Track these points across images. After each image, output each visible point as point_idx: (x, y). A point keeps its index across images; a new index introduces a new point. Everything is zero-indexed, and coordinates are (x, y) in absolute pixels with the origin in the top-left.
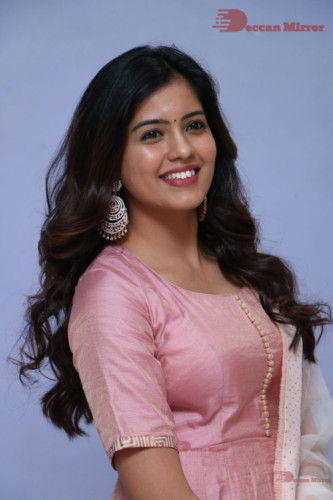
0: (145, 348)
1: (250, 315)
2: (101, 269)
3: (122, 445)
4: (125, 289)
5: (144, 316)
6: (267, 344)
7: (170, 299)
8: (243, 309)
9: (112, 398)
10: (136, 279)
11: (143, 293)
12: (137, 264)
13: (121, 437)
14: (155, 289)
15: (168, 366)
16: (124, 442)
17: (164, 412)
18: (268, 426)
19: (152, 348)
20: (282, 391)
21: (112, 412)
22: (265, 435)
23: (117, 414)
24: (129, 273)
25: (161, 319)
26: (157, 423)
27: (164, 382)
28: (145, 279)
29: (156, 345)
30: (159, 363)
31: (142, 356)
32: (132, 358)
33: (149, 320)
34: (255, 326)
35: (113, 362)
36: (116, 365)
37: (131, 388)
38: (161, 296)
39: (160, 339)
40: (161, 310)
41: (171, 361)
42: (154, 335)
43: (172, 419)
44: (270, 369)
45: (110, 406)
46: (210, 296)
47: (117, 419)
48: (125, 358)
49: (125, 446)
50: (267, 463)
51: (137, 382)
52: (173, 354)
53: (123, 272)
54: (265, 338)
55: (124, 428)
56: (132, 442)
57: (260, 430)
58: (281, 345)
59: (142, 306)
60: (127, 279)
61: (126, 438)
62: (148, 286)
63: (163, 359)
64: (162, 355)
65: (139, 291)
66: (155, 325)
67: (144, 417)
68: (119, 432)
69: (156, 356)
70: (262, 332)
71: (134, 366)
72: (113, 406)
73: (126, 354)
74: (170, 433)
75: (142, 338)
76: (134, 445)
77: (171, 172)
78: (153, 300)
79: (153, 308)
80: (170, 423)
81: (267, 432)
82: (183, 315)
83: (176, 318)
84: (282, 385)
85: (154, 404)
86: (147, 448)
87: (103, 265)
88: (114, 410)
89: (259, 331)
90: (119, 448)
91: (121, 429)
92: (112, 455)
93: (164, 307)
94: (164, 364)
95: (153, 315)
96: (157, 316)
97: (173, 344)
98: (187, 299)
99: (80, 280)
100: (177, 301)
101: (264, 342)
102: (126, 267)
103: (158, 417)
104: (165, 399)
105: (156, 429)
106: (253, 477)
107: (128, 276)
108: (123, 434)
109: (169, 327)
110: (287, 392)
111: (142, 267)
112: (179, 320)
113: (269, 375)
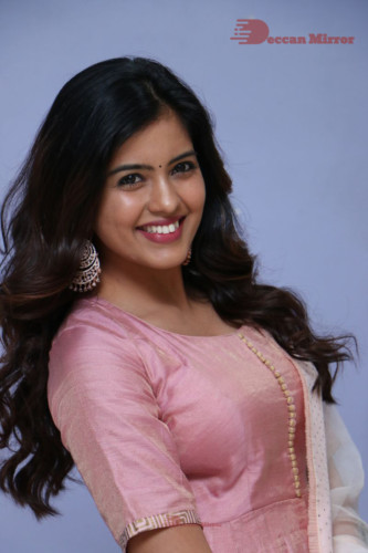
0: (146, 411)
1: (259, 354)
2: (77, 326)
3: (136, 529)
4: (112, 345)
5: (138, 373)
6: (284, 386)
7: (165, 348)
8: (250, 348)
9: (116, 476)
10: (121, 330)
11: (133, 346)
12: (118, 314)
13: (133, 519)
14: (146, 339)
15: (178, 426)
16: (138, 525)
17: (179, 482)
18: (297, 484)
19: (156, 410)
20: (308, 438)
21: (118, 493)
22: (296, 496)
23: (125, 494)
24: (111, 325)
25: (160, 373)
26: (172, 497)
27: (175, 448)
28: (132, 329)
29: (159, 404)
30: (166, 426)
31: (144, 420)
32: (133, 424)
33: (145, 376)
34: (268, 367)
35: (111, 433)
36: (115, 435)
37: (137, 460)
38: (155, 346)
39: (163, 397)
40: (157, 362)
41: (181, 420)
42: (153, 393)
43: (189, 489)
44: (292, 414)
45: (115, 486)
46: (210, 339)
47: (126, 500)
48: (124, 425)
49: (140, 530)
50: (301, 528)
51: (143, 451)
52: (181, 411)
53: (104, 325)
54: (281, 379)
55: (135, 509)
56: (147, 524)
57: (289, 491)
58: (300, 385)
59: (134, 361)
60: (111, 332)
61: (140, 521)
62: (137, 337)
63: (170, 419)
64: (169, 415)
65: (129, 345)
66: (154, 381)
67: (158, 492)
68: (131, 515)
69: (160, 419)
70: (277, 373)
71: (137, 433)
72: (118, 485)
73: (125, 421)
74: (189, 506)
75: (142, 399)
76: (151, 527)
77: (151, 224)
78: (146, 352)
79: (148, 362)
80: (188, 495)
81: (298, 492)
82: (185, 364)
83: (177, 369)
84: (307, 431)
85: (167, 474)
86: (166, 528)
87: (78, 321)
88: (121, 489)
89: (273, 373)
90: (133, 533)
91: (132, 510)
92: (125, 543)
93: (161, 358)
94: (172, 424)
95: (150, 370)
96: (155, 371)
97: (180, 400)
98: (186, 345)
99: (54, 342)
100: (175, 349)
101: (280, 384)
102: (106, 319)
103: (173, 490)
104: (178, 466)
105: (174, 504)
106: (289, 548)
107: (112, 329)
108: (135, 516)
109: (171, 381)
110: (313, 439)
111: (125, 316)
112: (180, 371)
113: (292, 422)
